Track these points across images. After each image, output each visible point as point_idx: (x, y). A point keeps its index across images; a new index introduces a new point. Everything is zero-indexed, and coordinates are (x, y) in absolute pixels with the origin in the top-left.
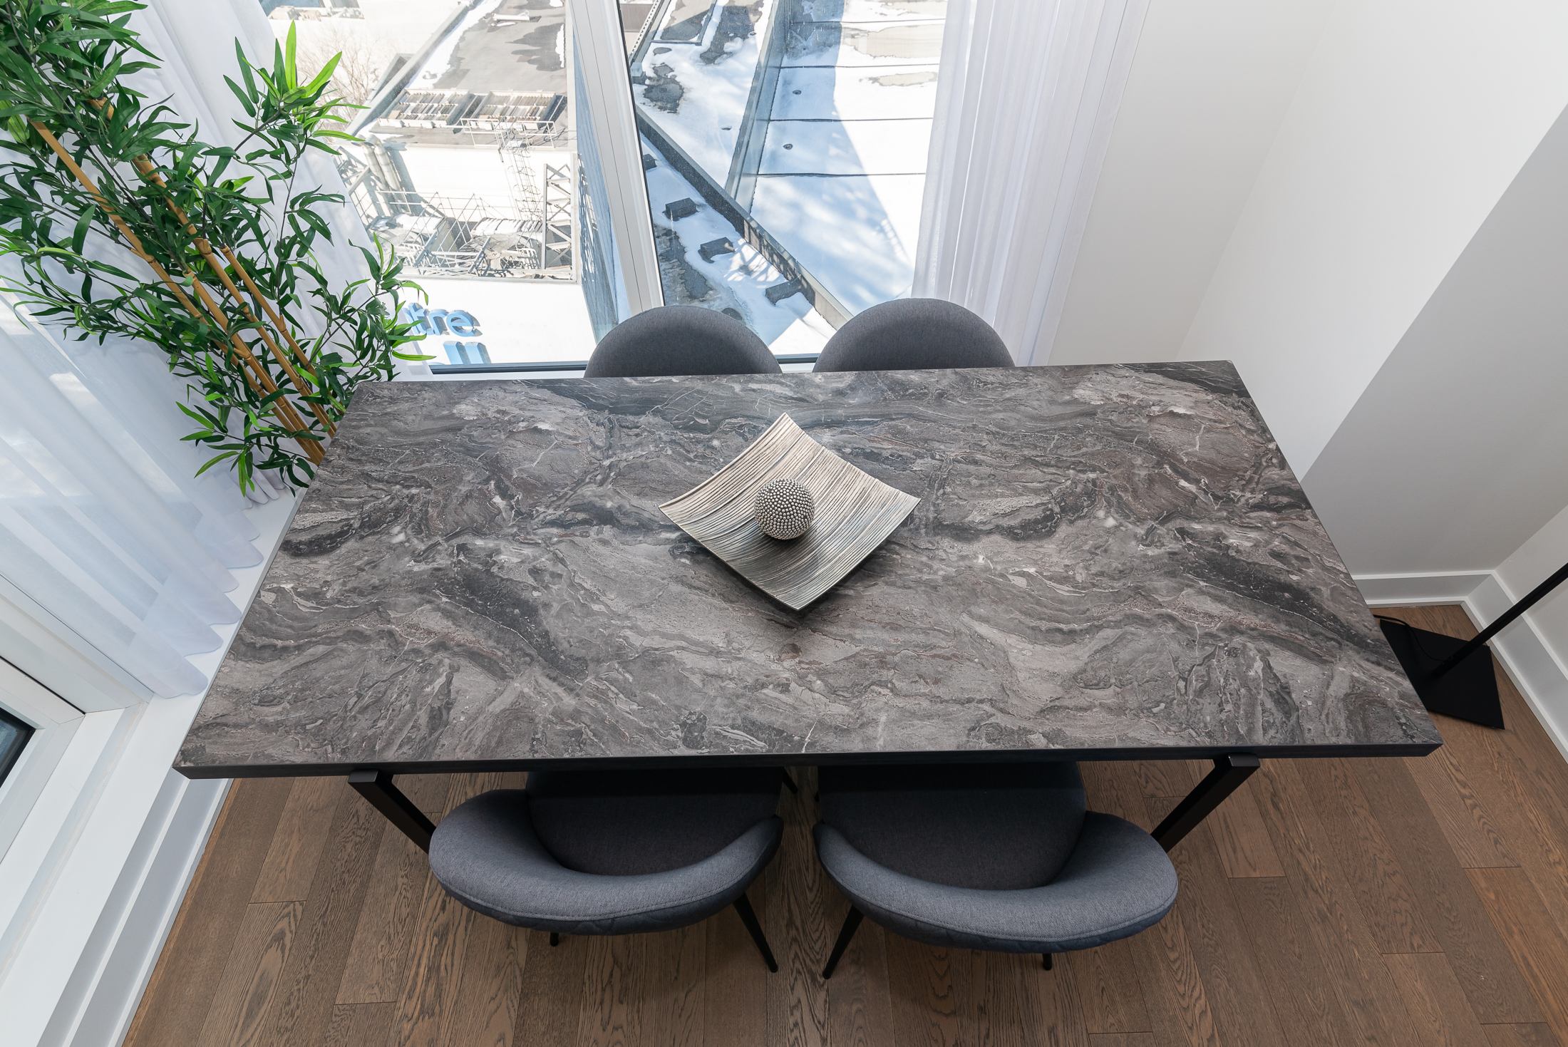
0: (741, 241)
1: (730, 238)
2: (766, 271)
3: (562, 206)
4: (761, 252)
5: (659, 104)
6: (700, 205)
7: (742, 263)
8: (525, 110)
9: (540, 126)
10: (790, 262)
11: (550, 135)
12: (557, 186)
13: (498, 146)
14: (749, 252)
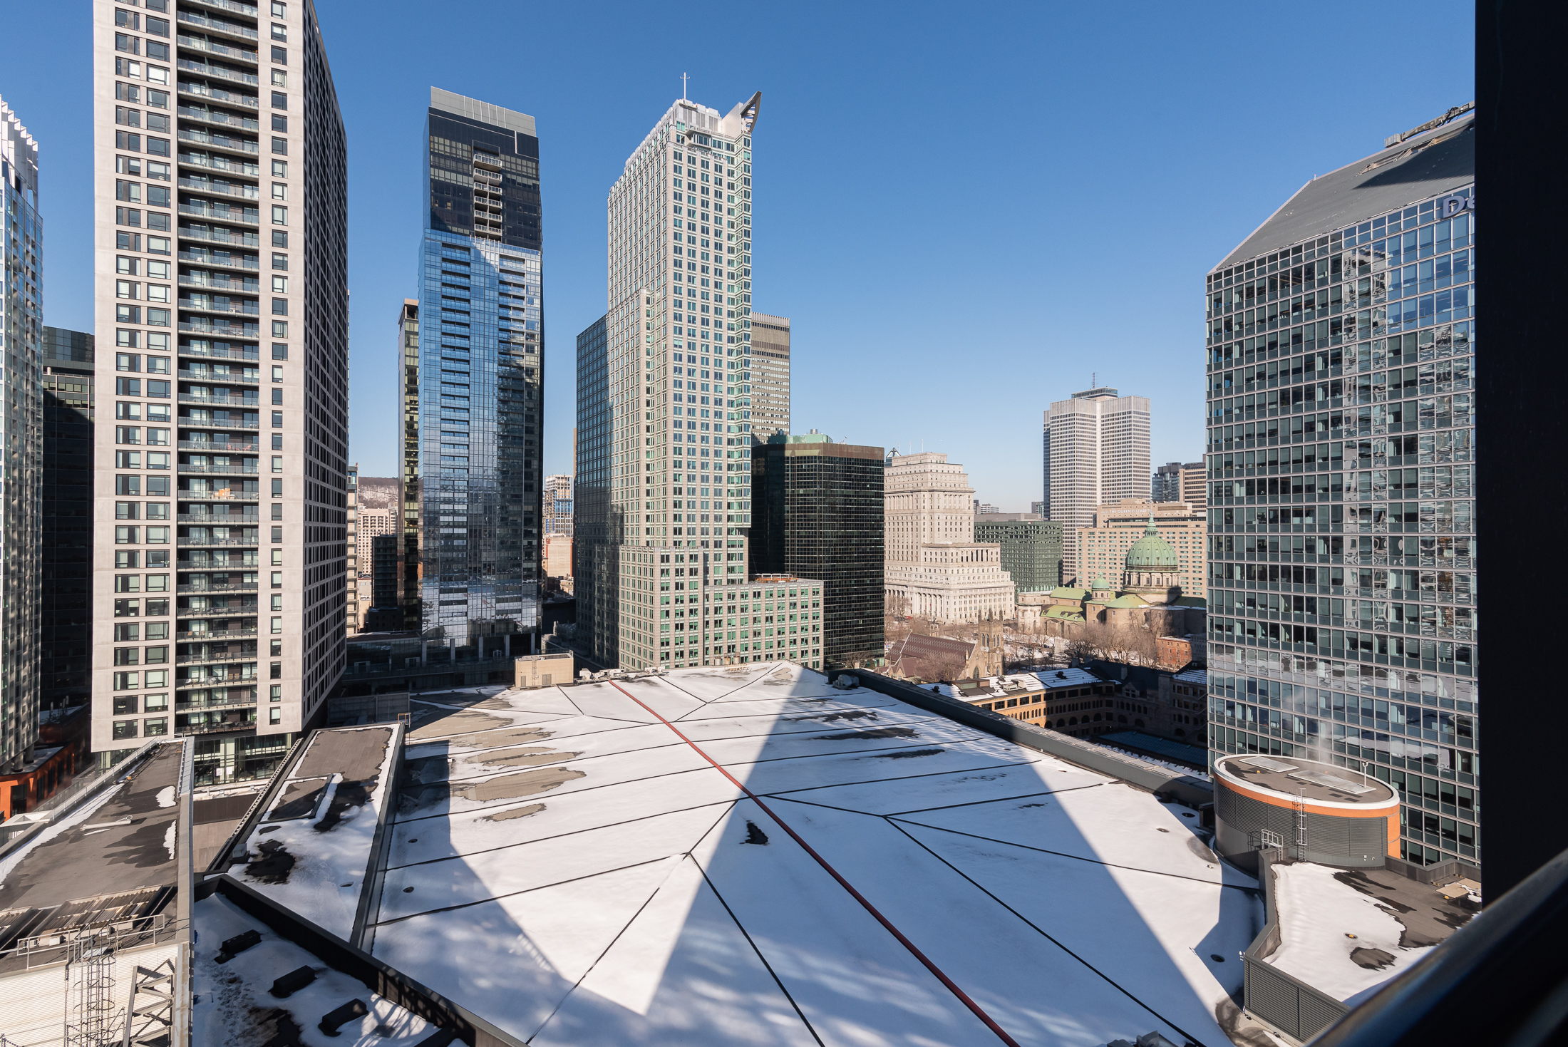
0: (375, 997)
1: (361, 998)
2: (408, 1023)
3: (155, 1013)
4: (399, 1003)
5: (265, 877)
6: (320, 971)
7: (376, 1024)
8: (115, 911)
9: (136, 924)
10: (441, 1004)
11: (154, 929)
12: (152, 989)
13: (67, 961)
14: (383, 1007)
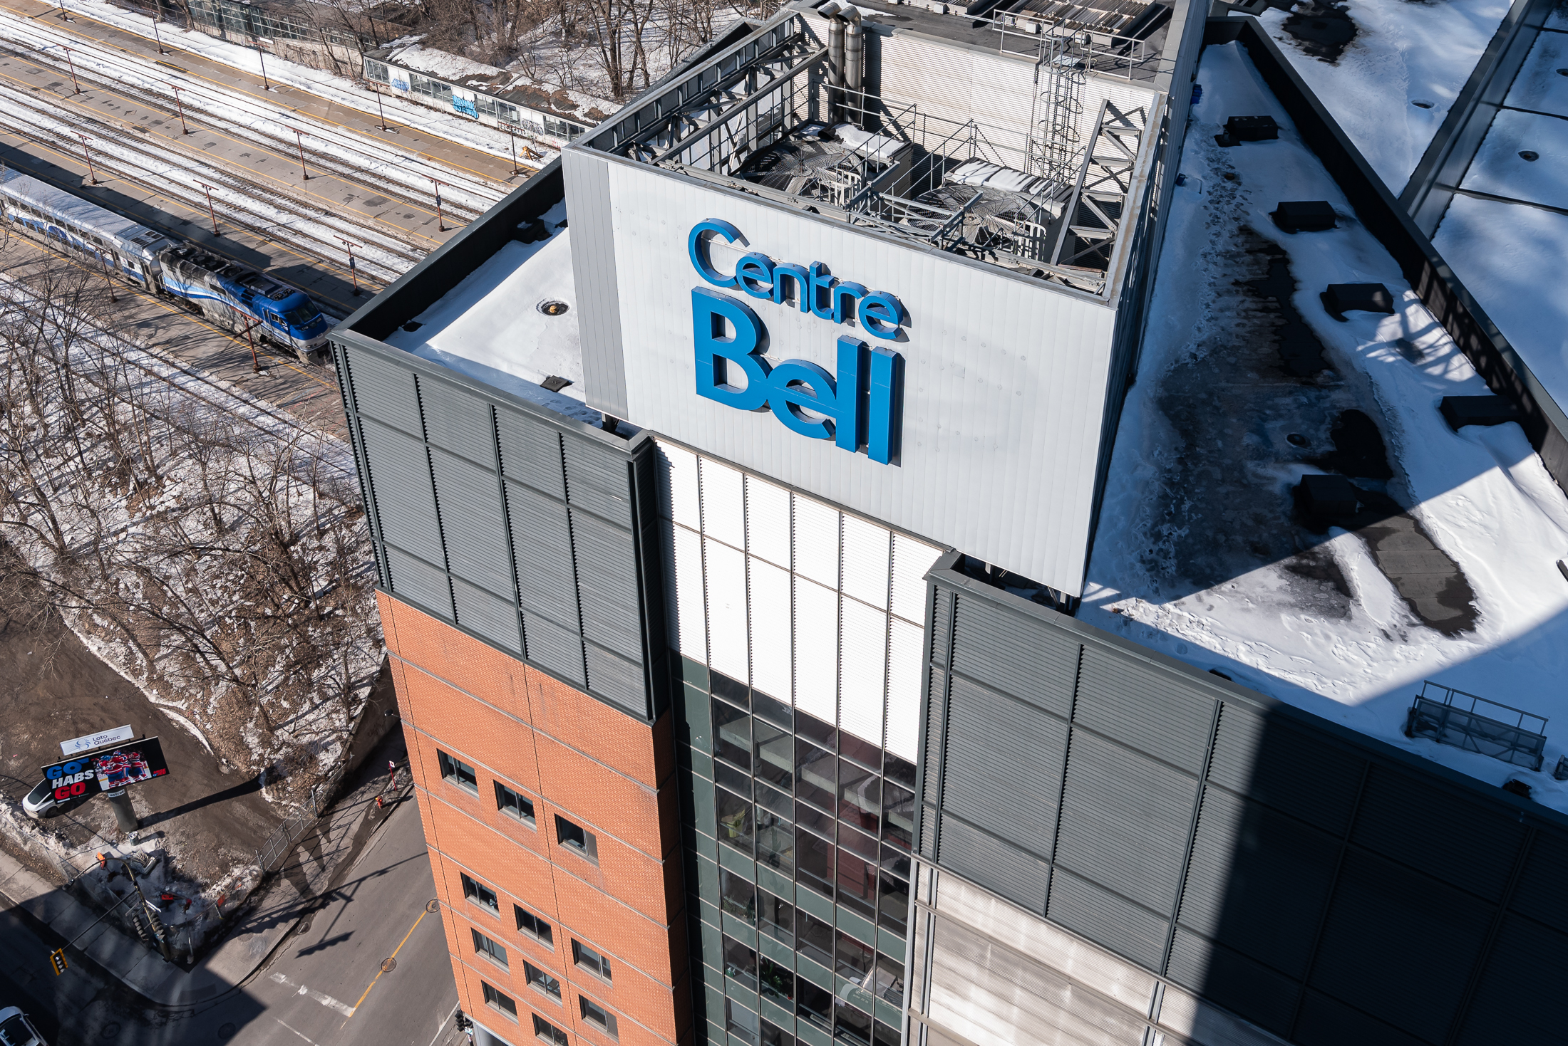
0: (1410, 295)
1: (1391, 286)
2: (1446, 359)
3: (1115, 170)
4: (1443, 323)
5: (1307, 44)
6: (1344, 218)
7: (1400, 335)
8: (1098, 14)
9: (1116, 42)
10: (1506, 357)
11: (1130, 59)
12: (1117, 138)
13: (1038, 59)
14: (1419, 317)
